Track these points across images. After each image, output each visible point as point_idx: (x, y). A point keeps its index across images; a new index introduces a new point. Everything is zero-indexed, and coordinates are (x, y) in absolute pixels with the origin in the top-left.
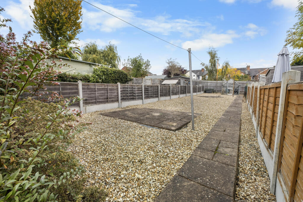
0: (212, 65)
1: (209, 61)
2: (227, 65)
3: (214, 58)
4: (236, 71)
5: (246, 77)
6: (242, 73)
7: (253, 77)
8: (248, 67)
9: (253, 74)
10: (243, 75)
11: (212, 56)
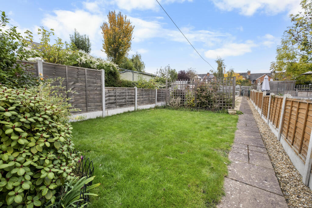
0: (219, 72)
1: (217, 68)
2: (232, 72)
3: (221, 66)
4: (239, 76)
5: (247, 82)
6: (243, 77)
7: (253, 81)
8: (249, 72)
9: (253, 79)
10: (245, 80)
11: (219, 65)
